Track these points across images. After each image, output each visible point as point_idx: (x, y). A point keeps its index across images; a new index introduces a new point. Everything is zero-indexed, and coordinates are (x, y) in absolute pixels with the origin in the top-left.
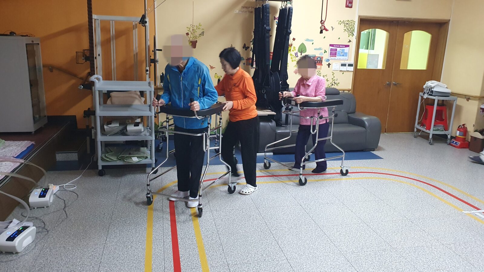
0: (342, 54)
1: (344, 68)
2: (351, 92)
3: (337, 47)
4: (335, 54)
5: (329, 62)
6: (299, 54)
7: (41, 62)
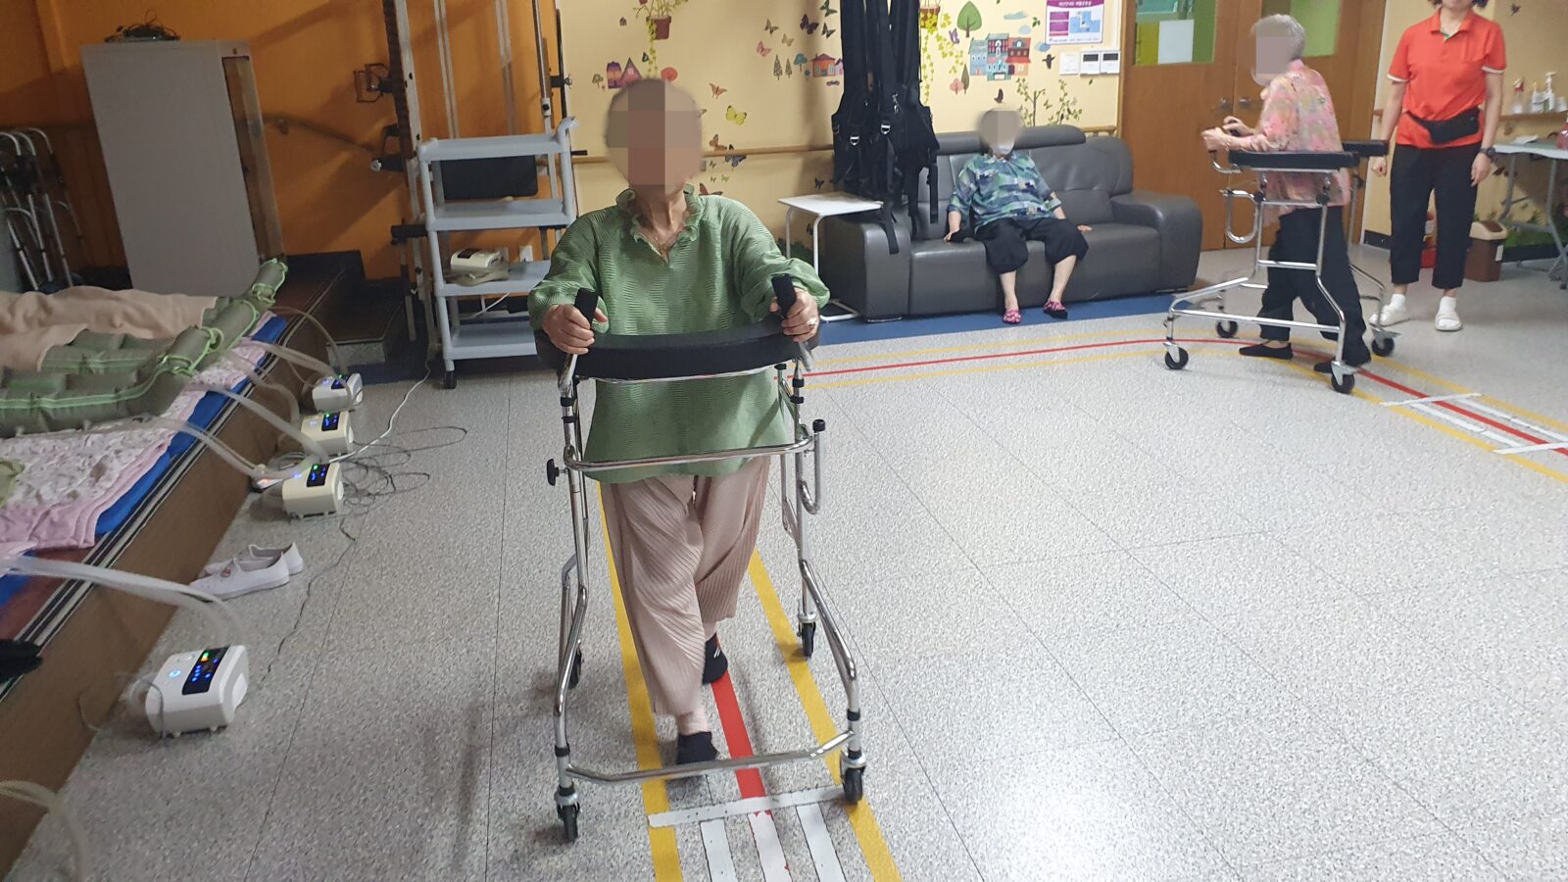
0: (1085, 26)
1: (1092, 68)
2: (1117, 135)
3: (1069, 7)
4: (1065, 27)
5: (1048, 52)
6: (961, 33)
7: (257, 105)
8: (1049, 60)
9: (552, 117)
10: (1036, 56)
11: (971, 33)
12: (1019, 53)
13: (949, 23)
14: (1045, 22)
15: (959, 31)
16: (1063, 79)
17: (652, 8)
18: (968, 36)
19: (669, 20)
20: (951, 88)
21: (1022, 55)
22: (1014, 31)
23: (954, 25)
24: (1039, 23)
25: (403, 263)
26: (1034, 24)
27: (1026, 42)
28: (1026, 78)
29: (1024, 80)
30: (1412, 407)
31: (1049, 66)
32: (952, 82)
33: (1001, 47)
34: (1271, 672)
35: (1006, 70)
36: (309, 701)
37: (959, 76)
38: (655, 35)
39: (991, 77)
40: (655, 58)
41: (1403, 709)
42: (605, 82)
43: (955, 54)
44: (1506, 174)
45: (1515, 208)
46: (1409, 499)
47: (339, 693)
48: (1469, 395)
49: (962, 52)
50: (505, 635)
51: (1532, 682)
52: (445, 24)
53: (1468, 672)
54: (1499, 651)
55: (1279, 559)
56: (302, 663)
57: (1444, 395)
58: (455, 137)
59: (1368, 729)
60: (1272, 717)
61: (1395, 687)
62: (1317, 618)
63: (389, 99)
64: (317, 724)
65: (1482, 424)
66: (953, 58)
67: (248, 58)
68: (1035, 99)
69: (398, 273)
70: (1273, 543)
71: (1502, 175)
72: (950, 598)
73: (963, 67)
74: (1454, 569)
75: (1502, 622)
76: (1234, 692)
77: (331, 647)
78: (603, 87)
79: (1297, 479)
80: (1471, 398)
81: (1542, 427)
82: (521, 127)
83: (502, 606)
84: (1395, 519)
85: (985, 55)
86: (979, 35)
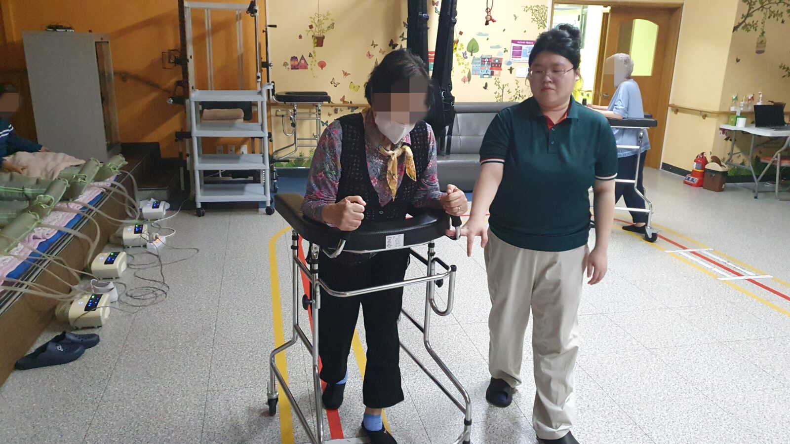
3: (522, 44)
4: (520, 54)
5: (511, 66)
6: (469, 54)
7: (111, 67)
8: (511, 70)
9: (261, 82)
10: (505, 67)
11: (473, 54)
12: (496, 65)
13: (463, 48)
14: (510, 51)
15: (467, 52)
16: (517, 79)
17: (316, 31)
18: (472, 55)
19: (324, 37)
20: (462, 80)
21: (498, 65)
22: (495, 54)
23: (465, 50)
24: (507, 51)
25: (181, 150)
26: (505, 52)
27: (500, 60)
28: (499, 77)
29: (498, 79)
30: (680, 254)
31: (511, 73)
32: (462, 77)
33: (488, 62)
34: (601, 386)
35: (490, 73)
36: (113, 376)
37: (466, 75)
38: (316, 44)
39: (482, 76)
40: (315, 56)
41: (665, 408)
42: (290, 66)
43: (465, 63)
44: (731, 140)
45: (734, 158)
46: (675, 300)
47: (129, 373)
48: (707, 249)
49: (468, 63)
50: (217, 347)
51: (729, 398)
52: (210, 31)
53: (698, 391)
54: (713, 381)
55: (609, 328)
56: (111, 356)
57: (696, 248)
58: (212, 90)
59: (647, 418)
60: (600, 409)
61: (662, 397)
62: (626, 359)
63: (179, 68)
64: (117, 389)
65: (713, 264)
66: (464, 66)
67: (108, 42)
68: (503, 88)
69: (177, 156)
70: (607, 320)
71: (729, 141)
72: (445, 339)
73: (468, 71)
74: (695, 338)
75: (716, 366)
76: (582, 395)
77: (127, 348)
78: (288, 68)
79: (621, 287)
80: (709, 251)
81: (741, 268)
82: (245, 87)
83: (216, 332)
84: (668, 310)
85: (480, 65)
86: (477, 55)
